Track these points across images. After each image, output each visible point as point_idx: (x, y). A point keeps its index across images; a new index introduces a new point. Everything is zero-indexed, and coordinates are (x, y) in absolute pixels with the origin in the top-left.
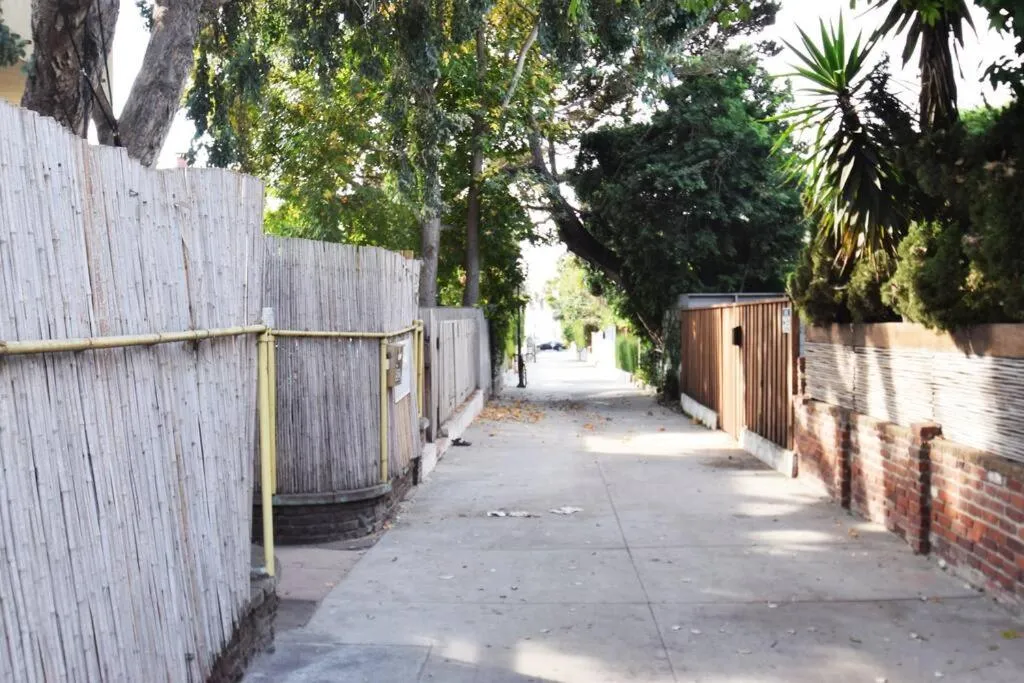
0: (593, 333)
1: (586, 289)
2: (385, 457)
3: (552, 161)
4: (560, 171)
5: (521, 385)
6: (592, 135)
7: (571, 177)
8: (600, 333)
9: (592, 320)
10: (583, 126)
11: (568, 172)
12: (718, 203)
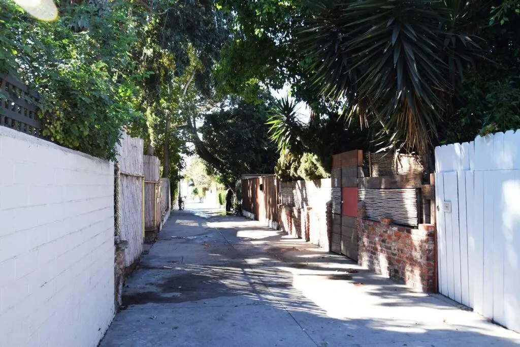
0: (206, 191)
1: (205, 173)
2: (155, 219)
3: (195, 124)
4: (197, 127)
5: (180, 209)
6: (210, 115)
7: (202, 130)
8: (209, 191)
9: (206, 186)
10: (206, 111)
11: (201, 128)
12: (255, 142)
